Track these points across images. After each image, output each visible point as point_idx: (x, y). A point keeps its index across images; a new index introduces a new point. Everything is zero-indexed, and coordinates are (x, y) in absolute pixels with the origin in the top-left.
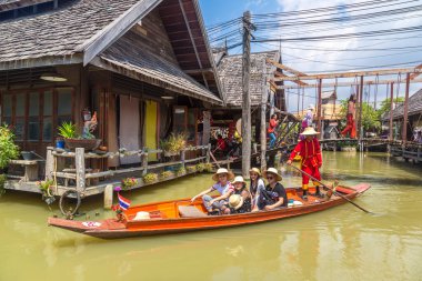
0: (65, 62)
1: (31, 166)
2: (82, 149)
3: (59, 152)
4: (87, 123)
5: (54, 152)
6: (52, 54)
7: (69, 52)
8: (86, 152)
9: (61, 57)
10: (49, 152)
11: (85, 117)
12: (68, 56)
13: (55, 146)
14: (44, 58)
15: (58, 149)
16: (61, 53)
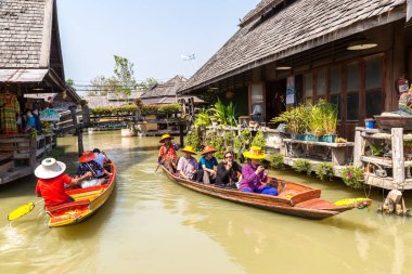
0: (381, 22)
1: (338, 149)
2: (401, 130)
3: (369, 134)
4: (403, 96)
5: (364, 134)
6: (364, 17)
7: (386, 9)
8: (405, 132)
9: (375, 18)
10: (358, 133)
11: (401, 87)
12: (385, 14)
13: (363, 125)
14: (354, 25)
15: (368, 129)
16: (375, 13)
